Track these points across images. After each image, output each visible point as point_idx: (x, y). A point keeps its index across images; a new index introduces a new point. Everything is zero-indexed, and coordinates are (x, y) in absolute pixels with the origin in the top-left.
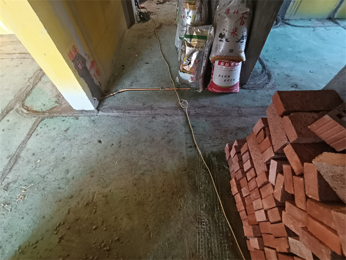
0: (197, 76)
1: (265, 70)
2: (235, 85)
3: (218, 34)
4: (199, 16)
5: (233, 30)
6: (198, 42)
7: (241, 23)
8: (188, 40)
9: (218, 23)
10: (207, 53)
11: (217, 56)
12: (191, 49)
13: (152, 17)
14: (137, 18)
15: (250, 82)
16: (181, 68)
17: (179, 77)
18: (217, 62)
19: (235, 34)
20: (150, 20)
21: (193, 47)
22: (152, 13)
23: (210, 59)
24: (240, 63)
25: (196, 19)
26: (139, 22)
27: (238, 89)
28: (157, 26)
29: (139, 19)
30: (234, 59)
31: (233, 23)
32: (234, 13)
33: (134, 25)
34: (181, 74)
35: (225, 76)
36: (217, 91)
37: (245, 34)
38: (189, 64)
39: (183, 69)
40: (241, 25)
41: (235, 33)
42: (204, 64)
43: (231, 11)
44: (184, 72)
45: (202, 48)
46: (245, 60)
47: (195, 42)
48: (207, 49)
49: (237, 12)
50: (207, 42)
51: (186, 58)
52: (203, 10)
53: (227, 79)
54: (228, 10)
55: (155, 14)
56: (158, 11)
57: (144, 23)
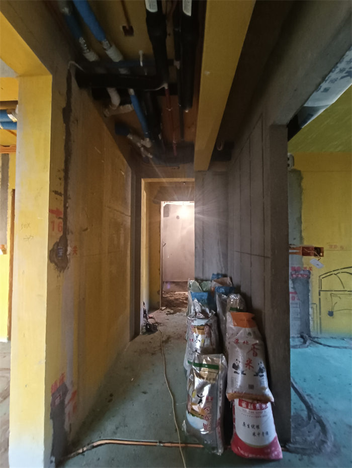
0: (212, 423)
1: (313, 414)
2: (273, 444)
3: (231, 365)
4: (209, 341)
5: (247, 361)
6: (208, 372)
7: (254, 354)
8: (197, 369)
9: (229, 351)
10: (222, 387)
11: (235, 392)
12: (201, 380)
13: (159, 328)
14: (142, 329)
15: (296, 438)
16: (189, 407)
17: (187, 423)
18: (236, 401)
19: (250, 366)
20: (157, 332)
21: (203, 378)
22: (161, 323)
23: (227, 395)
24: (269, 405)
25: (205, 344)
26: (144, 333)
27: (279, 451)
28: (164, 339)
29: (144, 330)
30: (259, 398)
31: (245, 354)
32: (244, 342)
33: (138, 337)
34: (190, 418)
35: (253, 426)
36: (246, 455)
37: (263, 365)
38: (199, 403)
39: (193, 409)
40: (254, 356)
41: (250, 364)
42: (220, 404)
43: (241, 341)
44: (193, 415)
45: (214, 379)
46: (273, 400)
47: (205, 372)
48: (221, 382)
49: (247, 342)
50: (220, 372)
51: (195, 393)
52: (212, 335)
53: (256, 431)
54: (237, 340)
55: (164, 325)
56: (167, 322)
57: (149, 334)
